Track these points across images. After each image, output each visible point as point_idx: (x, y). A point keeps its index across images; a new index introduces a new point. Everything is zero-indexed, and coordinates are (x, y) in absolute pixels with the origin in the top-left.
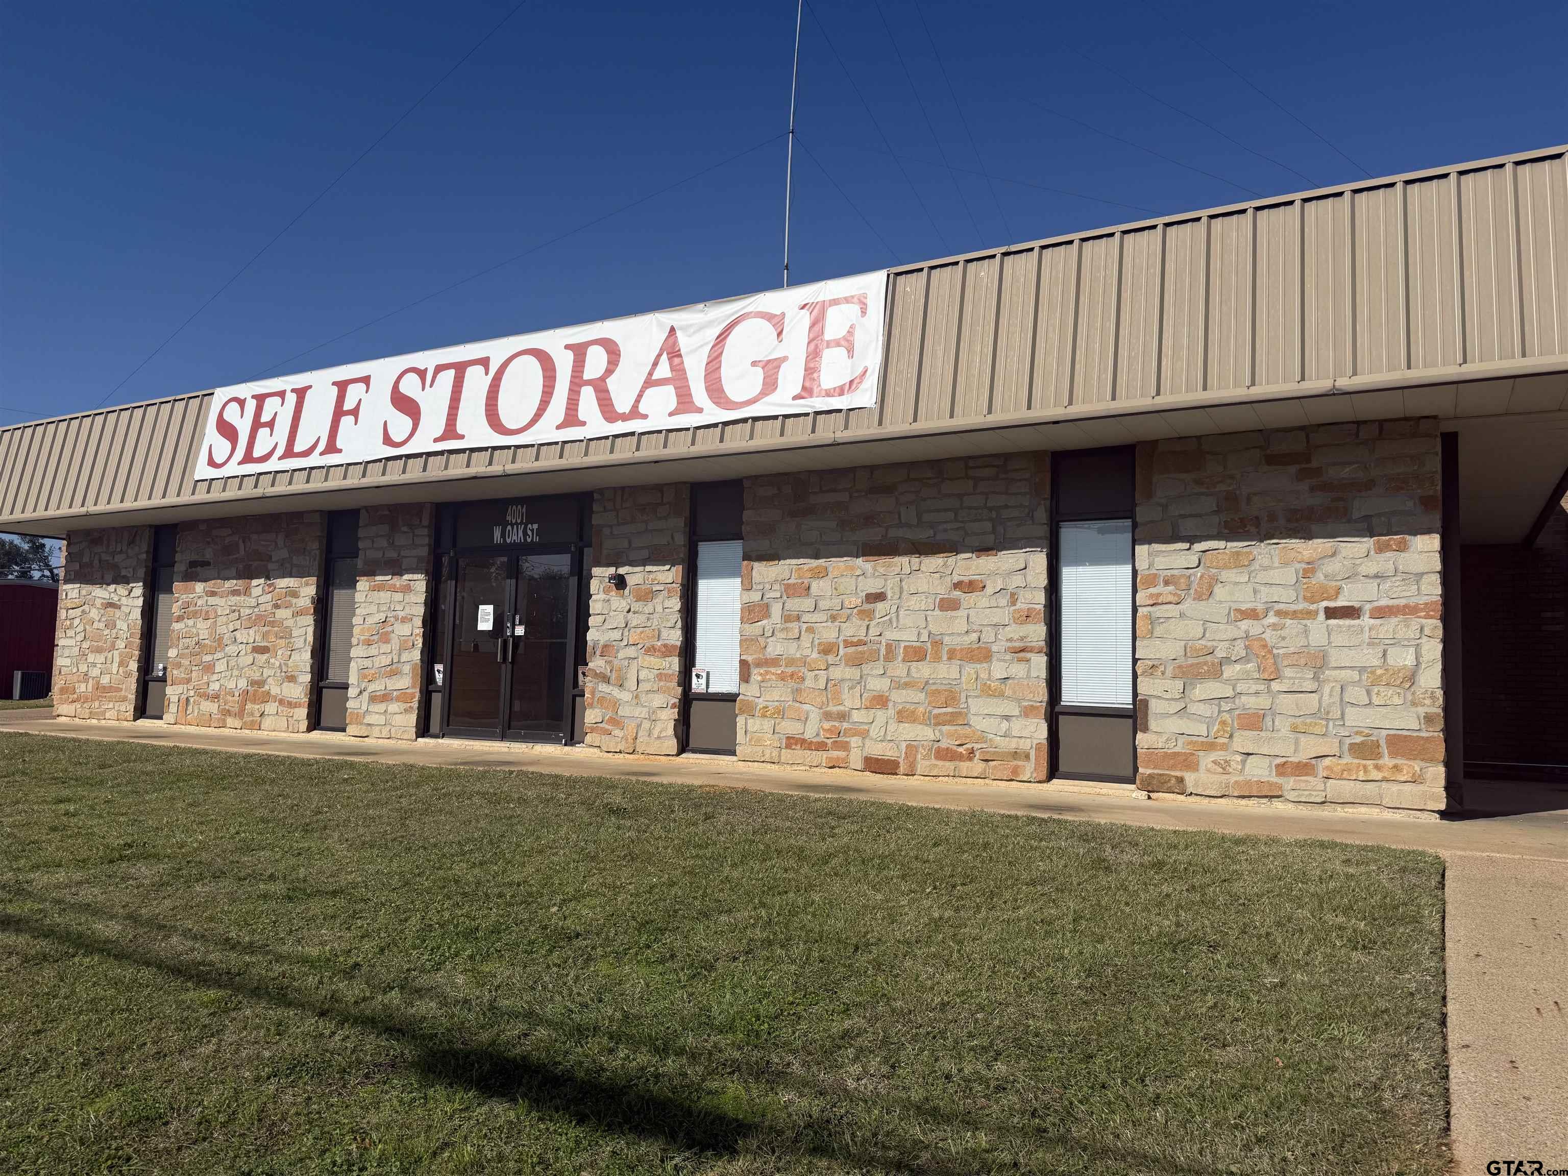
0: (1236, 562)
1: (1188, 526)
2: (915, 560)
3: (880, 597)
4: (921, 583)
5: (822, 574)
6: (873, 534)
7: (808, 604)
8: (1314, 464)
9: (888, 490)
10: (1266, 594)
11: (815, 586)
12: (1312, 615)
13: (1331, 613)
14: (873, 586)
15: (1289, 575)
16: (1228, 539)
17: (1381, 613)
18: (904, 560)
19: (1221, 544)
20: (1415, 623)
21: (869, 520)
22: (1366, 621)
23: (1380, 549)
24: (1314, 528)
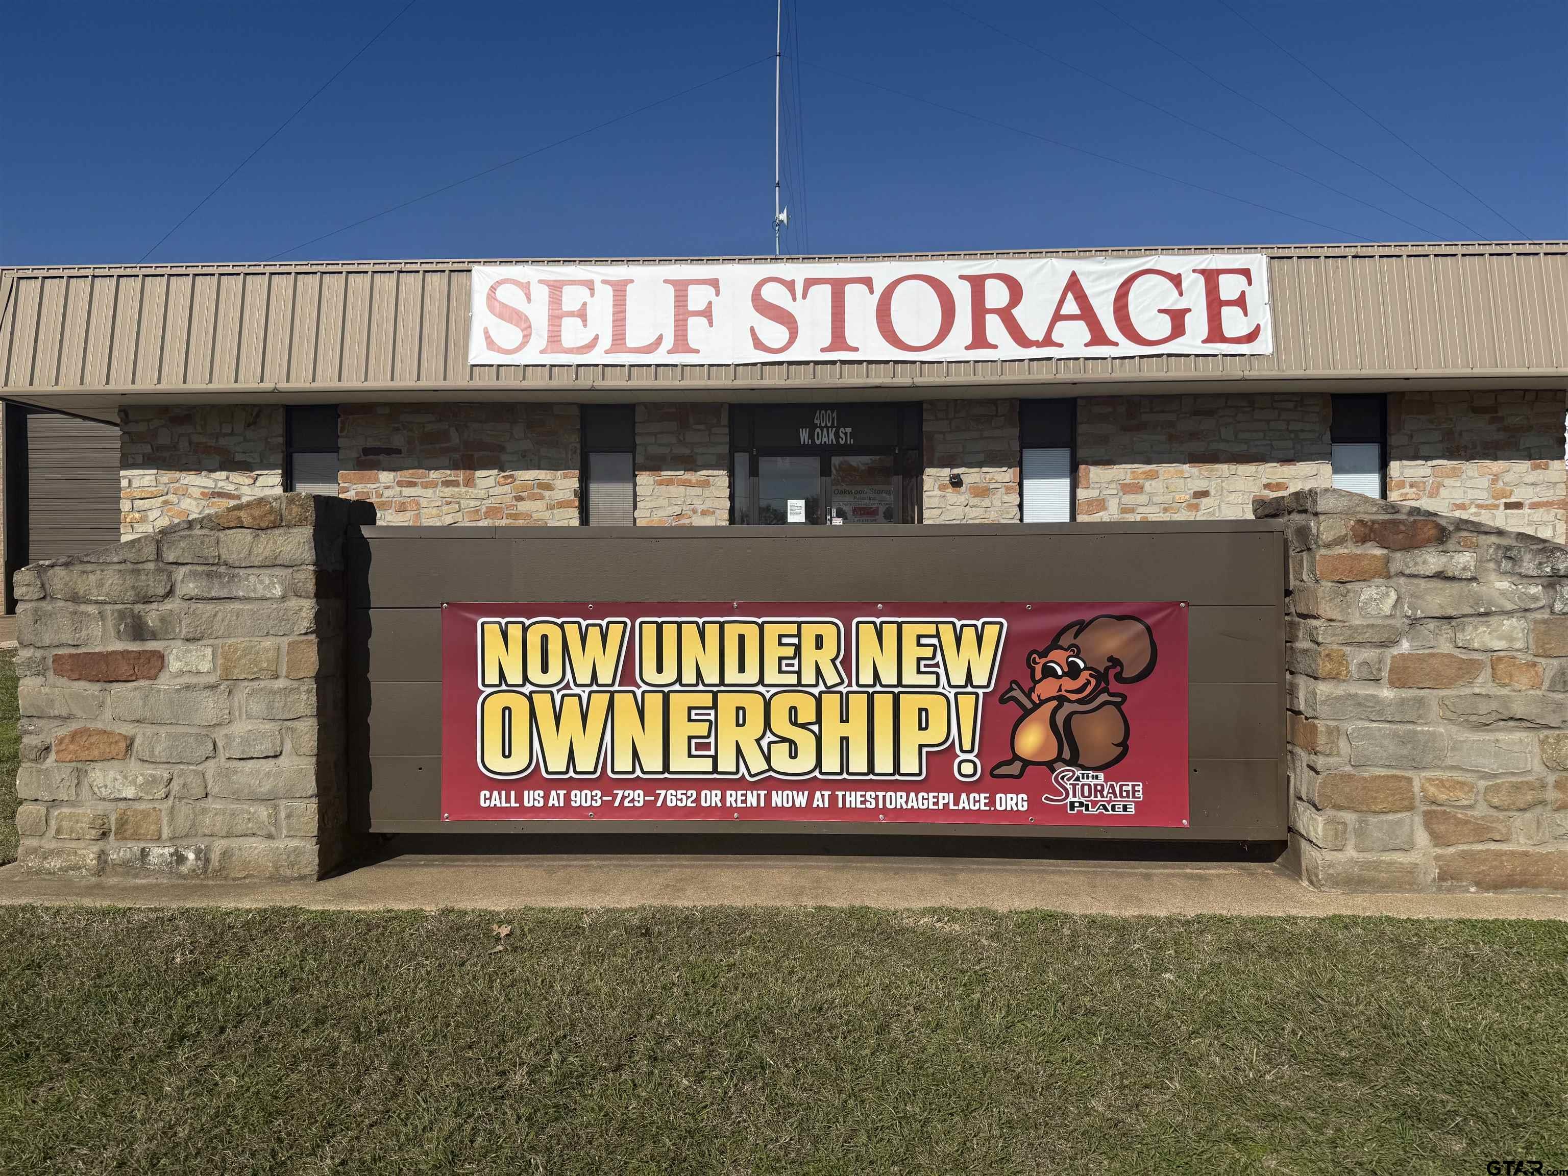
0: (1455, 473)
1: (1425, 449)
2: (1233, 467)
3: (1205, 494)
4: (1240, 484)
5: (1153, 476)
6: (1198, 446)
7: (1142, 499)
8: (1500, 414)
9: (1210, 413)
10: (1471, 494)
11: (1148, 486)
12: (1496, 507)
13: (1508, 506)
14: (1201, 485)
15: (1485, 482)
16: (1450, 458)
17: (1535, 506)
18: (1225, 467)
19: (1444, 462)
20: (1553, 512)
21: (1194, 436)
22: (1526, 511)
23: (1535, 468)
24: (1499, 453)
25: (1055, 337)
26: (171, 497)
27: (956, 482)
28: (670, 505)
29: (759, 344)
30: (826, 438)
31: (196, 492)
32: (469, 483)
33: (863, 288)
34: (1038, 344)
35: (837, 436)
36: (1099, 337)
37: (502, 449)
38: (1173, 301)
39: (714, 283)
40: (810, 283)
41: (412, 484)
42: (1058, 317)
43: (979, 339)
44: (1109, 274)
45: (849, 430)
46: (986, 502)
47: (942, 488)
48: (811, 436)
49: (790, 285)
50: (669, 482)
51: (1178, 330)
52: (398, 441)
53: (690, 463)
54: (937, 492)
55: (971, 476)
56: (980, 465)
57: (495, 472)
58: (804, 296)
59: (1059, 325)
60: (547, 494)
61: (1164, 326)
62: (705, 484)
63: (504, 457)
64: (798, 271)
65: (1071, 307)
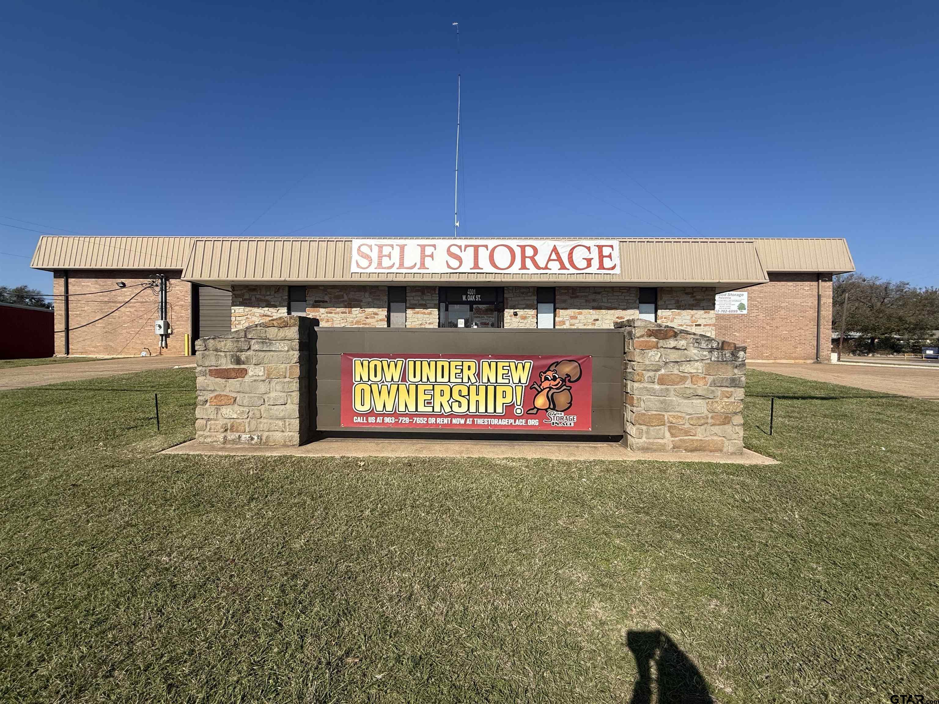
0: (679, 314)
1: (670, 307)
2: (606, 311)
3: (597, 320)
4: (608, 317)
5: (580, 314)
6: (595, 304)
7: (577, 321)
8: (694, 295)
9: (599, 293)
10: (684, 321)
11: (579, 317)
12: (693, 326)
13: (696, 325)
14: (596, 317)
15: (689, 317)
16: (677, 309)
17: (705, 325)
18: (604, 311)
19: (676, 310)
20: (711, 327)
21: (594, 300)
22: (702, 327)
23: (705, 313)
24: (694, 308)
25: (549, 266)
26: (249, 316)
27: (516, 314)
28: (418, 320)
29: (449, 266)
30: (471, 299)
31: (258, 315)
32: (350, 312)
33: (485, 248)
34: (543, 269)
35: (475, 298)
36: (563, 267)
37: (362, 301)
38: (587, 255)
39: (434, 246)
40: (466, 246)
41: (331, 313)
42: (549, 260)
43: (524, 267)
44: (567, 246)
45: (479, 296)
46: (526, 321)
47: (511, 316)
48: (466, 298)
49: (460, 247)
50: (418, 313)
51: (589, 265)
52: (327, 298)
53: (425, 307)
54: (509, 318)
55: (520, 312)
56: (524, 309)
57: (359, 309)
58: (465, 251)
59: (550, 262)
60: (376, 316)
61: (584, 264)
62: (430, 314)
63: (362, 304)
64: (462, 242)
65: (554, 257)
